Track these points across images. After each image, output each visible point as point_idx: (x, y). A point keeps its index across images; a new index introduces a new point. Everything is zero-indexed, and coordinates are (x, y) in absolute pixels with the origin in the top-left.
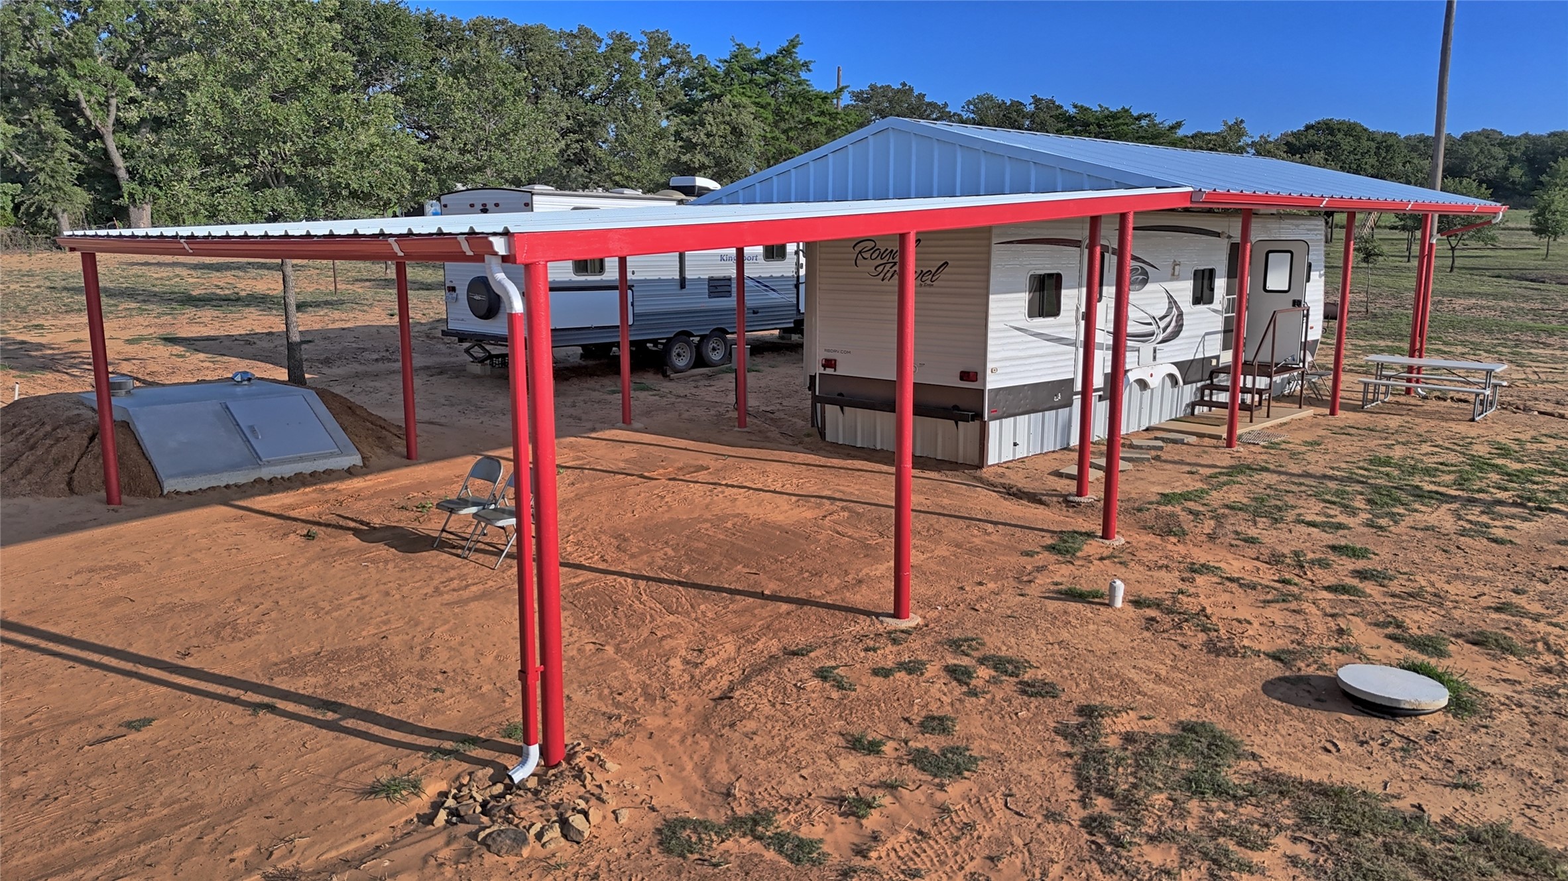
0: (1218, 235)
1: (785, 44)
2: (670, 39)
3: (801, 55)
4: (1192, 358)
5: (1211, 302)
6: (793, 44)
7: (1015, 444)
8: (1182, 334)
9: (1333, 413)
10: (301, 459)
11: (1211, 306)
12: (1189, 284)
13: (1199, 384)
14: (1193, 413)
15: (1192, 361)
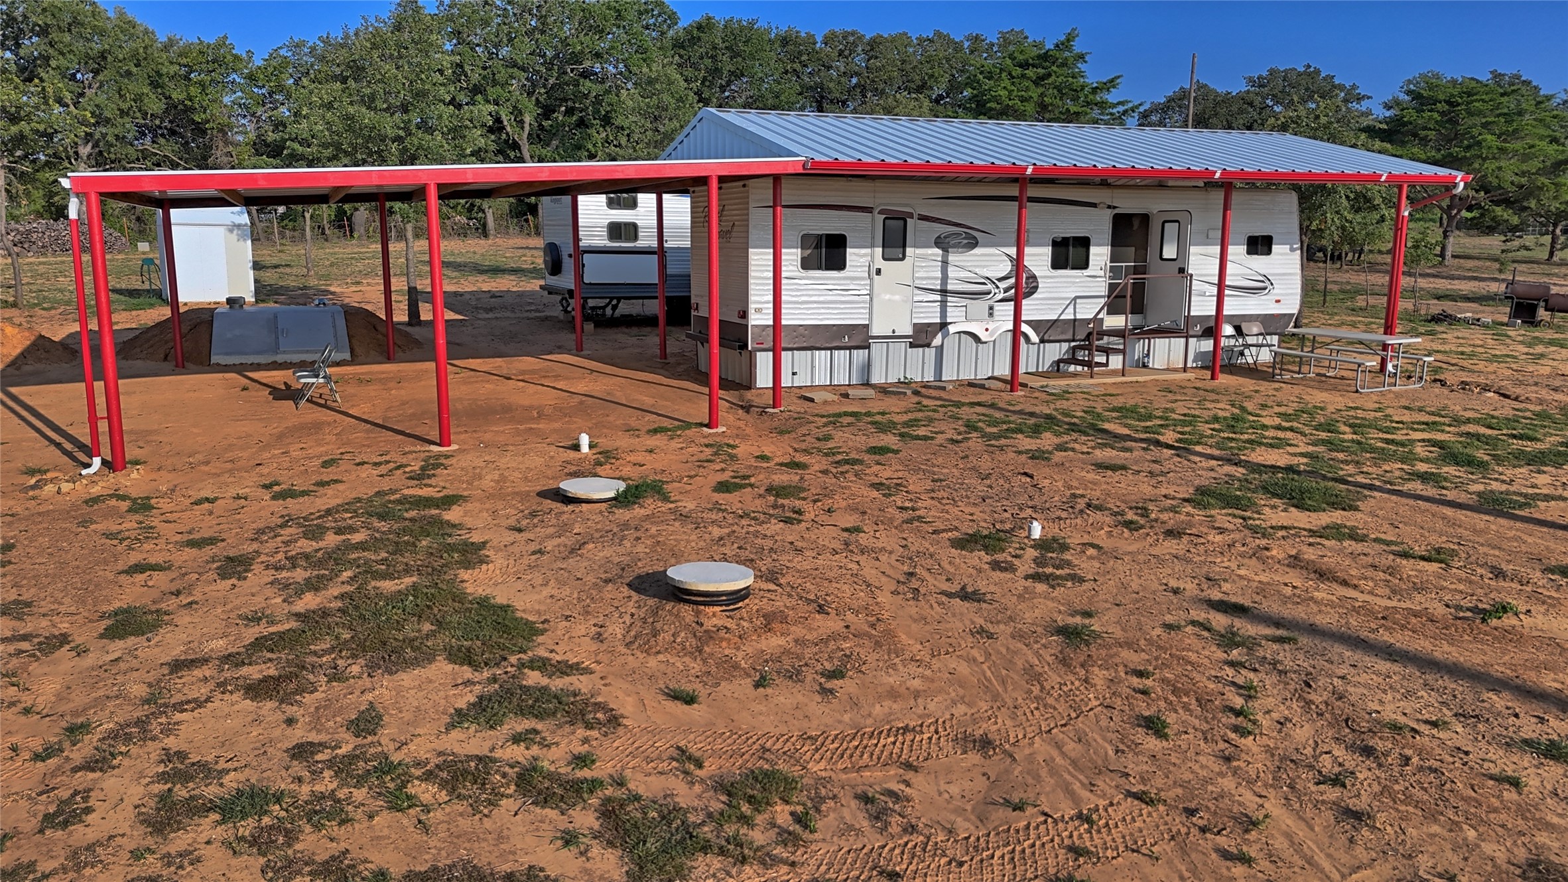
0: (1094, 205)
1: (1063, 38)
2: (1026, 38)
3: (1078, 47)
4: (1055, 318)
5: (1085, 265)
6: (1070, 38)
7: (794, 374)
8: (1035, 296)
9: (1213, 378)
10: (307, 352)
11: (1086, 272)
12: (1048, 250)
13: (1073, 344)
14: (1058, 370)
15: (1056, 321)
